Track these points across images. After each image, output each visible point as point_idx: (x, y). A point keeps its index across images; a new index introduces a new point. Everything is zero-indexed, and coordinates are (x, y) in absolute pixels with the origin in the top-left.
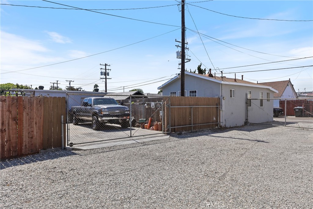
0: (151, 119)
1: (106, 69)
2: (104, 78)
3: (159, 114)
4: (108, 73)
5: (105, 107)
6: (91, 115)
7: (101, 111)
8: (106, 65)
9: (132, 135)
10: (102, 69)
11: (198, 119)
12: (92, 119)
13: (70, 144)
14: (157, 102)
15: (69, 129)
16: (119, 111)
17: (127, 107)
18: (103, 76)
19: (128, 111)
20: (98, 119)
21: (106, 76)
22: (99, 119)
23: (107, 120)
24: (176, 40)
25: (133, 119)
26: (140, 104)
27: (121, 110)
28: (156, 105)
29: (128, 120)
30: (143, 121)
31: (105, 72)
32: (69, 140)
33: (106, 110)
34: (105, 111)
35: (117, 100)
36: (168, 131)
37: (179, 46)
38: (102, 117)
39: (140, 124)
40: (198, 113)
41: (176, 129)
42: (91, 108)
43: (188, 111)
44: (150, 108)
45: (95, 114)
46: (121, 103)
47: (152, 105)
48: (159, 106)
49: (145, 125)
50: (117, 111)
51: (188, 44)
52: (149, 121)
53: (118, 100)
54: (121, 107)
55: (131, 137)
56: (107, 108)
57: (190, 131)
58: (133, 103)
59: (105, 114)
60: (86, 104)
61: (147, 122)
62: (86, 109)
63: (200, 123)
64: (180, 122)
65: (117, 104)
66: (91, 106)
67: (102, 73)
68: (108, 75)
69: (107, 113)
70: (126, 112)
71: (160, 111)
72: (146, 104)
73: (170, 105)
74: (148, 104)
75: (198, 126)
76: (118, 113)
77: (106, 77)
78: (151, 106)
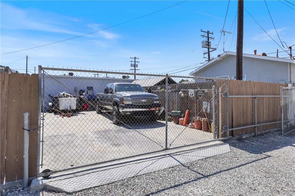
0: (189, 112)
1: (135, 62)
2: (133, 69)
3: (202, 106)
4: (137, 65)
5: (128, 94)
6: (111, 103)
7: (122, 99)
8: (135, 58)
9: (168, 145)
10: (132, 61)
11: (262, 115)
12: (112, 109)
13: (43, 172)
14: (199, 89)
15: (43, 141)
16: (146, 100)
17: (156, 95)
18: (133, 68)
19: (158, 100)
20: (118, 110)
21: (135, 67)
22: (121, 110)
23: (129, 112)
24: (201, 30)
25: (163, 110)
26: (172, 91)
27: (148, 99)
28: (196, 93)
29: (158, 111)
30: (177, 114)
31: (134, 64)
32: (42, 165)
33: (129, 99)
34: (127, 100)
35: (143, 87)
36: (225, 137)
37: (205, 36)
38: (123, 107)
39: (172, 117)
40: (262, 106)
41: (234, 132)
42: (112, 95)
43: (250, 102)
44: (187, 97)
45: (116, 104)
46: (148, 90)
47: (190, 93)
48: (202, 95)
49: (180, 119)
50: (144, 101)
51: (213, 34)
52: (186, 114)
53: (145, 87)
54: (148, 95)
55: (167, 149)
56: (131, 97)
57: (253, 134)
58: (163, 90)
59: (127, 103)
60: (107, 91)
61: (182, 115)
62: (107, 97)
63: (264, 120)
64: (239, 120)
65: (143, 91)
66: (111, 93)
67: (132, 65)
68: (137, 67)
69: (131, 103)
70: (155, 102)
71: (204, 102)
72: (181, 92)
73: (228, 94)
74: (184, 91)
75: (263, 125)
76: (145, 103)
77: (135, 69)
78: (189, 95)
